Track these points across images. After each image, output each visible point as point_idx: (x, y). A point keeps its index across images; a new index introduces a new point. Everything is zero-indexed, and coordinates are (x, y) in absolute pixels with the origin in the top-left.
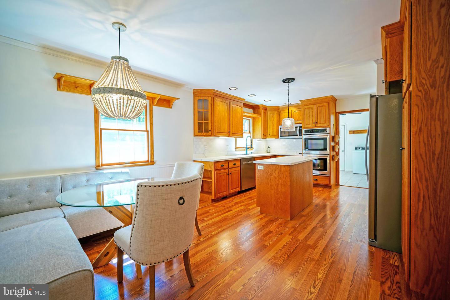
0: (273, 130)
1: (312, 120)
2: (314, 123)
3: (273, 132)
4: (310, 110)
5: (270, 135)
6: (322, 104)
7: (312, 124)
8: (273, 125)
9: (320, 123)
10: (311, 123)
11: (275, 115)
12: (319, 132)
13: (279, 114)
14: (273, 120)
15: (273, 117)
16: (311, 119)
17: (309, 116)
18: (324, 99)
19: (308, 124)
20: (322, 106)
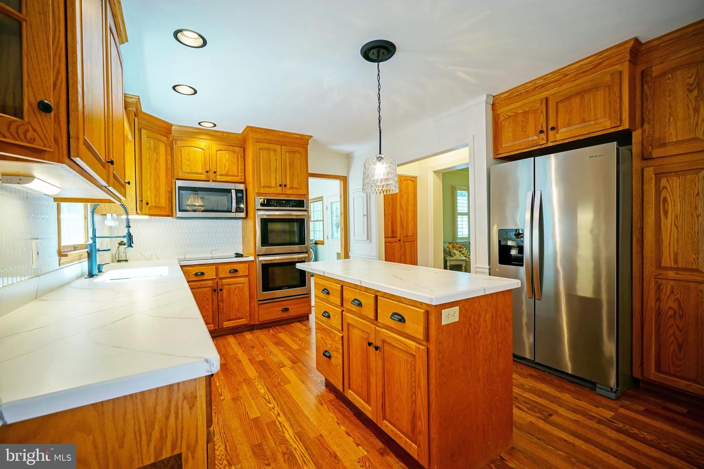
0: (157, 189)
1: (276, 179)
2: (280, 185)
3: (156, 196)
4: (272, 153)
5: (150, 205)
6: (295, 149)
7: (276, 187)
8: (158, 177)
9: (291, 188)
10: (273, 184)
11: (162, 148)
12: (290, 207)
13: (172, 149)
14: (157, 161)
15: (156, 149)
16: (273, 176)
17: (269, 167)
18: (297, 138)
19: (268, 187)
20: (295, 152)
